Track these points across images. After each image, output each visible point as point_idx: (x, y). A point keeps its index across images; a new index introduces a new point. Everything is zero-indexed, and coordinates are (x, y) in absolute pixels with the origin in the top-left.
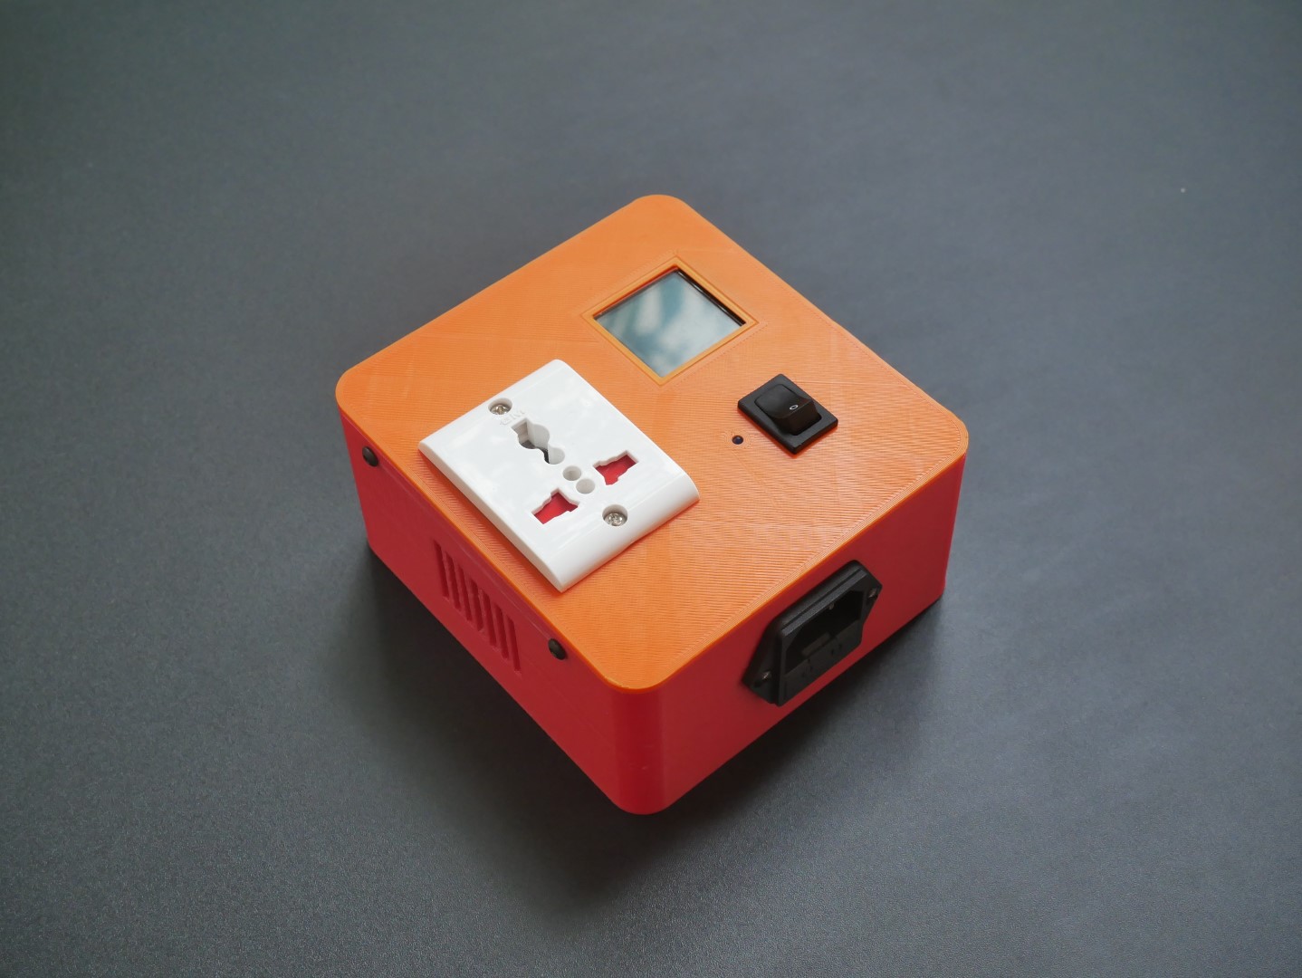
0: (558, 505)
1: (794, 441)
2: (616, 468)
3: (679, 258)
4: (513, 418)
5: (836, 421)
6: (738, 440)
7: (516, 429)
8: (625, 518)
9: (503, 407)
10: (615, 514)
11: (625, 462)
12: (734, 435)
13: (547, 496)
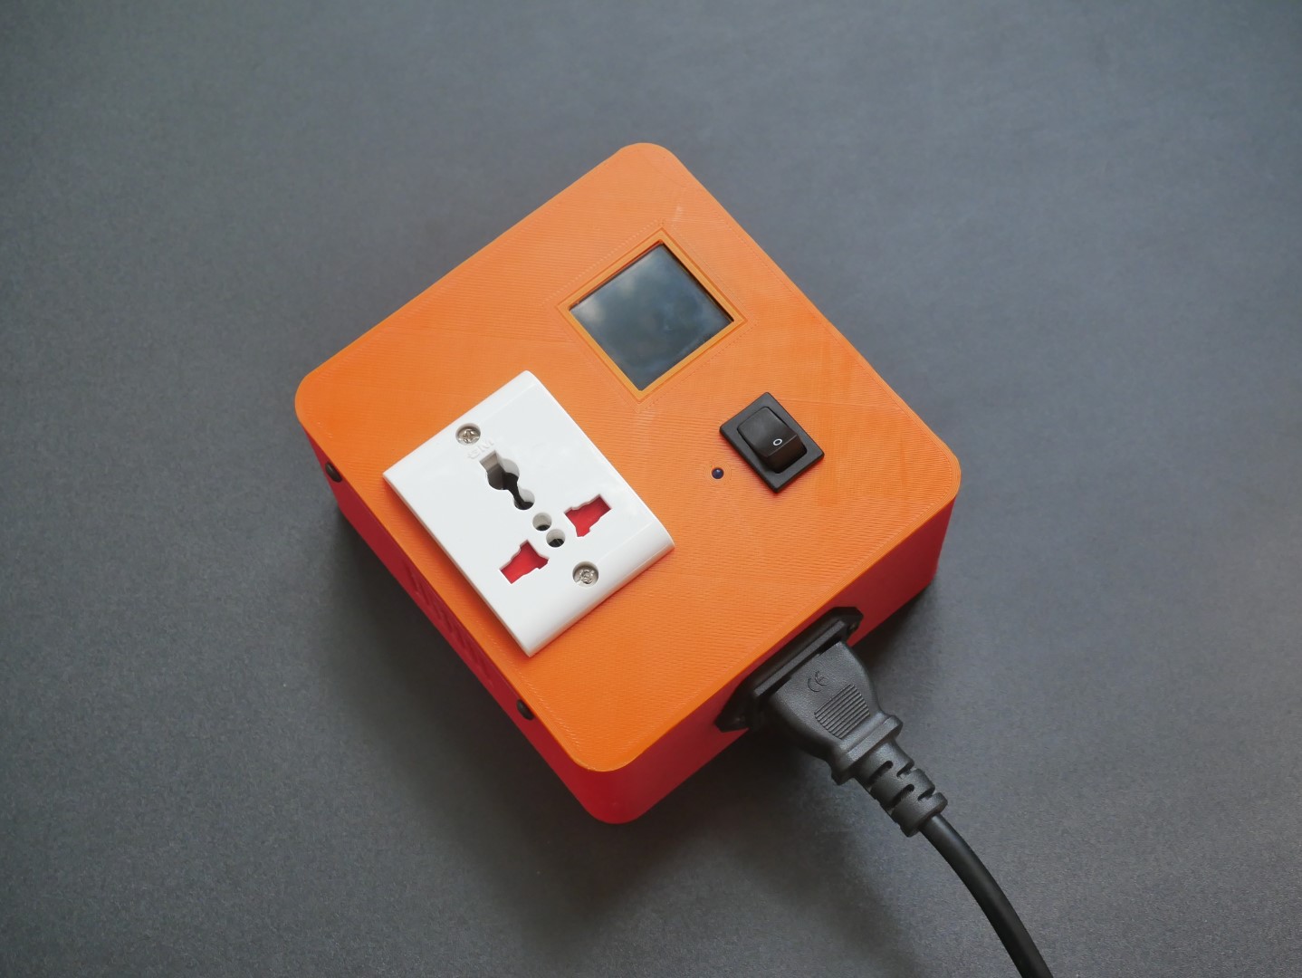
0: (526, 561)
1: (776, 480)
2: (588, 514)
3: (664, 231)
4: (482, 448)
5: (823, 455)
6: (718, 474)
7: (484, 463)
8: (596, 573)
9: (470, 433)
10: (585, 571)
11: (598, 507)
12: (713, 467)
13: (515, 549)
